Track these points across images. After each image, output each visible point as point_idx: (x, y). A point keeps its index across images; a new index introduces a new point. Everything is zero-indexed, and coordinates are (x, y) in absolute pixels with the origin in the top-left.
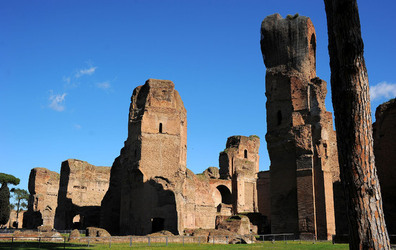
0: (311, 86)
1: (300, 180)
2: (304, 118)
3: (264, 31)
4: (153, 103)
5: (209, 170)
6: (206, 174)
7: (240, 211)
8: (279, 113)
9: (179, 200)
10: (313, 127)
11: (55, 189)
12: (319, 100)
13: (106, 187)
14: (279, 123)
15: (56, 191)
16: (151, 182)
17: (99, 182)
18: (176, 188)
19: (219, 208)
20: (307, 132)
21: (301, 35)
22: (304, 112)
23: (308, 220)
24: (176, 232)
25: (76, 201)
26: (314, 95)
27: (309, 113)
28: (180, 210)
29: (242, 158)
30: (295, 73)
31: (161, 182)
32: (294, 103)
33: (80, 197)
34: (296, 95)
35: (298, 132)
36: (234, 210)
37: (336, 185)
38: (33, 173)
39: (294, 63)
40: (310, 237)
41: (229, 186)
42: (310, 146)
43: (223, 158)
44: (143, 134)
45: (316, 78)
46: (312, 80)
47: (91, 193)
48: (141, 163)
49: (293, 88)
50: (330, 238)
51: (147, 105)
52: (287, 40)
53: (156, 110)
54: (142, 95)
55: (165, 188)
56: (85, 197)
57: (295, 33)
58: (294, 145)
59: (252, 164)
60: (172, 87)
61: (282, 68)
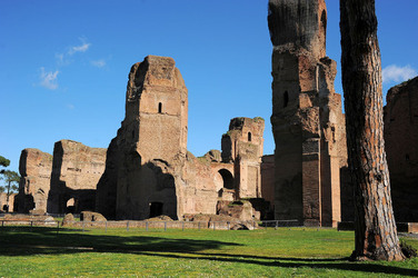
0: (320, 66)
1: (305, 165)
2: (311, 99)
3: (271, 6)
4: (152, 81)
5: (210, 153)
6: (208, 158)
7: (242, 196)
8: (286, 94)
9: (179, 183)
10: (321, 110)
11: (47, 171)
12: (328, 81)
13: (102, 170)
14: (286, 105)
15: (49, 173)
16: (150, 165)
17: (95, 164)
18: (175, 172)
19: (221, 192)
20: (314, 114)
21: (311, 11)
22: (311, 93)
23: (313, 206)
24: (175, 218)
25: (70, 184)
26: (323, 76)
27: (317, 95)
28: (180, 195)
29: (246, 141)
30: (303, 52)
31: (160, 165)
32: (302, 83)
33: (75, 180)
34: (304, 75)
35: (305, 114)
36: (236, 195)
37: (342, 170)
38: (24, 154)
39: (303, 41)
40: (315, 224)
41: (232, 171)
42: (317, 129)
43: (226, 140)
44: (141, 114)
45: (326, 58)
46: (321, 60)
47: (86, 175)
48: (138, 144)
49: (300, 68)
50: (335, 225)
51: (145, 84)
52: (295, 15)
53: (156, 89)
54: (140, 73)
55: (164, 172)
56: (79, 180)
57: (304, 9)
58: (301, 128)
59: (255, 147)
60: (172, 65)
61: (289, 46)
